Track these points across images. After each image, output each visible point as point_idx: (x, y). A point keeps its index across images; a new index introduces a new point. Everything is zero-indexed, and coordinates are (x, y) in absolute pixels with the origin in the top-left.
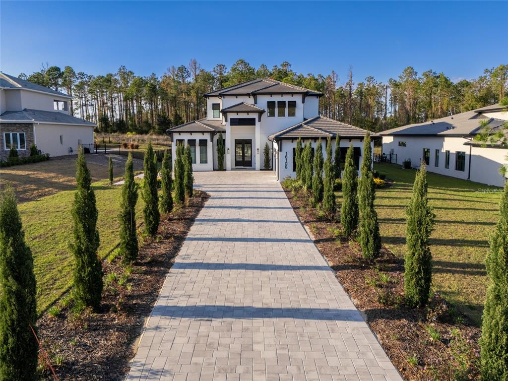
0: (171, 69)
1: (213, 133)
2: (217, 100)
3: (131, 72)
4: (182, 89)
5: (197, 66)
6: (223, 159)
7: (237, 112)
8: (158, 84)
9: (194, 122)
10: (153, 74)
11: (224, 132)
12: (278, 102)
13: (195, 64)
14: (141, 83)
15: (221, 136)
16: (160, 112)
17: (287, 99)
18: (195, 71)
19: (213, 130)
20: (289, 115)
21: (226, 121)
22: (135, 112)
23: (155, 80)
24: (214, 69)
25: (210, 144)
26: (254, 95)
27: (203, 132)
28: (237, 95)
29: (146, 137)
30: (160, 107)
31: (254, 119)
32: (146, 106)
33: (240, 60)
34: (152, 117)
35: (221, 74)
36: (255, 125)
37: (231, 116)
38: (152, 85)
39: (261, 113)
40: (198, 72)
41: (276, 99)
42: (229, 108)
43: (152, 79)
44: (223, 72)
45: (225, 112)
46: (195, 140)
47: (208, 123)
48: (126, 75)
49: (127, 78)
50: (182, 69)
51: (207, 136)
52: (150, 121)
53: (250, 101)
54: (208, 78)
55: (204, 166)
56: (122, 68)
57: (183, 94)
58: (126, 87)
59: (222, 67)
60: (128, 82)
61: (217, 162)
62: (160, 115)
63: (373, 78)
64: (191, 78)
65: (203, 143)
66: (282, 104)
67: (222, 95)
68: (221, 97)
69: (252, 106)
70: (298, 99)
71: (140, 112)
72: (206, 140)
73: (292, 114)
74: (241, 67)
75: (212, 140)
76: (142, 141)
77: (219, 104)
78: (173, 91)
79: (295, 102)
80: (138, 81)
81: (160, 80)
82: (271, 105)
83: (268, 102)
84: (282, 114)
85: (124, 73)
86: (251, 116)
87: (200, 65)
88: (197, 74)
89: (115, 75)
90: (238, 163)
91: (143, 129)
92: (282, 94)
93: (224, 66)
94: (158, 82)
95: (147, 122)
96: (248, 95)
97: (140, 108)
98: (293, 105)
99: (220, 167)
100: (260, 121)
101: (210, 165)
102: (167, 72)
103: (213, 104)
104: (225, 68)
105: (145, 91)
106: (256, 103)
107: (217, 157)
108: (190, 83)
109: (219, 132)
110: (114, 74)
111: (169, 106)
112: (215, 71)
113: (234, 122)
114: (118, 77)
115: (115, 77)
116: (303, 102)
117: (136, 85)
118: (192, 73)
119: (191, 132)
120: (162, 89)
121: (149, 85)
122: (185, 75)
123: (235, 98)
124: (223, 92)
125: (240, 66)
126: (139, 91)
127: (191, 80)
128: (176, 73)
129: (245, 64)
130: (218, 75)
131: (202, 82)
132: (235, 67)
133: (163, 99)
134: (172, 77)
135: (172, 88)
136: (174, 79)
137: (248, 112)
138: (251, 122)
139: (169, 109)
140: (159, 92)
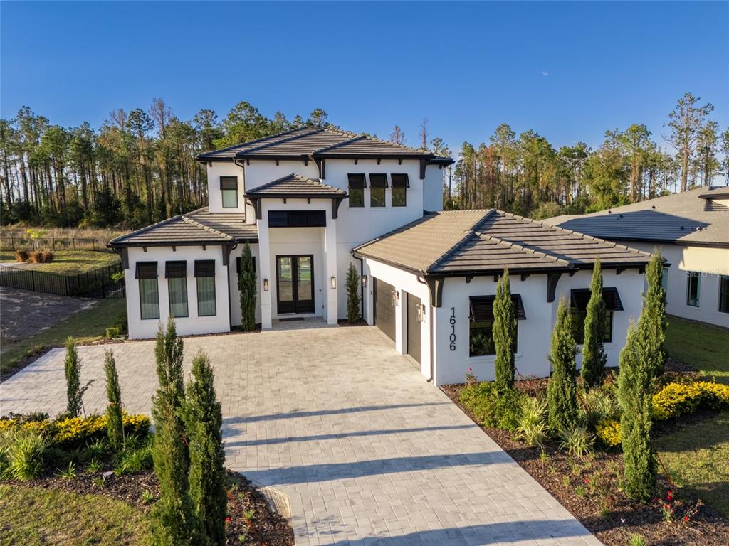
0: (117, 115)
1: (227, 246)
2: (232, 170)
3: (42, 118)
4: (138, 149)
5: (166, 110)
6: (254, 303)
7: (284, 197)
8: (94, 141)
9: (180, 219)
10: (86, 123)
11: (256, 241)
12: (371, 175)
13: (162, 106)
14: (60, 139)
15: (247, 251)
16: (100, 188)
17: (389, 168)
18: (162, 119)
19: (230, 238)
20: (394, 205)
21: (258, 215)
22: (54, 188)
23: (90, 133)
24: (196, 116)
25: (221, 271)
26: (320, 158)
27: (204, 244)
28: (277, 159)
29: (72, 233)
30: (99, 178)
31: (323, 213)
32: (74, 179)
33: (242, 103)
34: (85, 197)
35: (208, 125)
36: (324, 225)
37: (269, 205)
38: (82, 140)
39: (336, 199)
40: (166, 122)
41: (367, 168)
42: (264, 187)
43: (83, 131)
44: (211, 123)
45: (254, 197)
46: (184, 263)
47: (214, 219)
48: (32, 123)
49: (35, 128)
50: (138, 115)
51: (214, 254)
52: (81, 202)
53: (308, 172)
54: (185, 133)
55: (208, 323)
56: (24, 111)
57: (142, 157)
58: (34, 144)
59: (209, 114)
60: (37, 136)
61: (240, 311)
62: (99, 193)
63: (441, 141)
64: (156, 130)
65: (205, 269)
66: (378, 180)
67: (243, 159)
68: (242, 162)
69: (316, 183)
70: (411, 169)
71: (61, 187)
72: (213, 262)
73: (399, 201)
74: (244, 114)
75: (226, 262)
76: (63, 242)
77: (236, 178)
78: (123, 152)
79: (406, 175)
80: (56, 134)
81: (98, 133)
82: (356, 181)
83: (350, 175)
84: (378, 202)
85: (29, 120)
86: (316, 205)
87: (170, 108)
88: (165, 124)
89: (12, 122)
90: (282, 307)
91: (68, 217)
92: (379, 158)
93: (213, 112)
94: (95, 137)
95: (75, 204)
96: (305, 159)
97: (62, 181)
98: (401, 182)
99: (247, 323)
100: (335, 216)
101: (222, 319)
102: (109, 118)
103: (222, 178)
104: (214, 116)
105: (70, 151)
106: (323, 176)
107: (239, 298)
108: (152, 139)
109: (242, 241)
110: (9, 120)
111: (116, 178)
112: (197, 121)
113: (278, 220)
114: (16, 127)
115: (11, 126)
116: (422, 177)
117: (51, 140)
118: (156, 123)
119: (173, 245)
120: (102, 149)
121: (76, 141)
122: (143, 125)
123: (275, 165)
124: (247, 152)
125: (243, 112)
126: (58, 152)
127: (153, 134)
128: (127, 121)
129: (252, 110)
130: (203, 128)
131: (174, 139)
132: (234, 114)
133: (103, 165)
134: (120, 128)
135: (119, 148)
136: (124, 132)
137: (308, 197)
138: (316, 219)
139: (117, 181)
140: (95, 154)
